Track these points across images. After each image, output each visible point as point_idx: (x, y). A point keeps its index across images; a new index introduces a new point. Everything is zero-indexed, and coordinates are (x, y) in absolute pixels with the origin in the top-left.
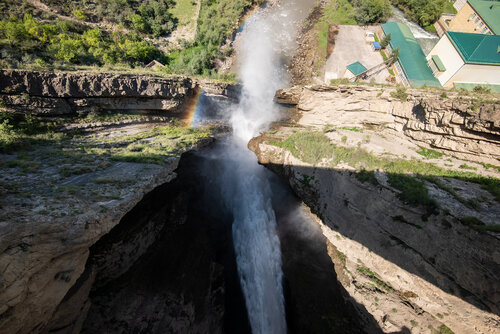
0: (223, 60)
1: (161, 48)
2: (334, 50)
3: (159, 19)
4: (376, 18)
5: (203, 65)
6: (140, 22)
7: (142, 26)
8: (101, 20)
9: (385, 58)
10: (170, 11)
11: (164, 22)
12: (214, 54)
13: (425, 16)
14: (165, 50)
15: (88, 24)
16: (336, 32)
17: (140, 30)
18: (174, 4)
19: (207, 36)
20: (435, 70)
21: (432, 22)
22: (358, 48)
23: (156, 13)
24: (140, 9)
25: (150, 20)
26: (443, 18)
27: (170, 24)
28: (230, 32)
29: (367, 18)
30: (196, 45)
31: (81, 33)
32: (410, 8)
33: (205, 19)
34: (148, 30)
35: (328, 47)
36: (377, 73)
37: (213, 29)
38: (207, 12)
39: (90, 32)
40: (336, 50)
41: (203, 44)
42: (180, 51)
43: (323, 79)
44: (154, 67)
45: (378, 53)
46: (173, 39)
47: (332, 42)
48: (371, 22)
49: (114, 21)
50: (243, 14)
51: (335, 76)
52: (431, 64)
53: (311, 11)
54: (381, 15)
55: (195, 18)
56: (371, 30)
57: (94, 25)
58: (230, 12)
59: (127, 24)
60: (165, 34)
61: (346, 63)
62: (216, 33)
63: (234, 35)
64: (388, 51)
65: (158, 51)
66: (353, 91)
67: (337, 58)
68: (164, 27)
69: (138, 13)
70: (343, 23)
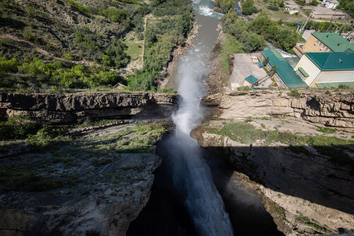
0: (162, 80)
1: (122, 75)
2: (234, 69)
3: (119, 57)
4: (256, 48)
5: (151, 84)
6: (107, 60)
7: (109, 62)
8: (82, 59)
9: (267, 72)
10: (125, 52)
11: (122, 59)
12: (156, 77)
13: (287, 45)
14: (124, 76)
15: (73, 62)
16: (233, 58)
17: (107, 65)
18: (127, 47)
19: (151, 65)
20: (302, 77)
21: (291, 48)
22: (249, 67)
23: (117, 53)
24: (107, 51)
25: (113, 58)
26: (298, 45)
27: (126, 60)
28: (165, 62)
29: (251, 49)
30: (144, 72)
31: (70, 68)
32: (276, 40)
33: (148, 56)
34: (112, 64)
35: (230, 68)
36: (264, 81)
37: (154, 62)
38: (149, 51)
39: (76, 67)
40: (235, 70)
41: (149, 71)
42: (134, 76)
43: (230, 88)
44: (119, 87)
45: (262, 69)
46: (128, 69)
47: (232, 65)
48: (254, 51)
49: (90, 60)
50: (172, 51)
51: (238, 86)
52: (298, 73)
53: (214, 47)
54: (260, 46)
55: (142, 55)
56: (255, 56)
57: (77, 63)
58: (164, 50)
59: (99, 61)
60: (123, 66)
61: (243, 77)
62: (156, 64)
63: (168, 64)
64: (269, 67)
65: (120, 77)
66: (260, 94)
67: (237, 74)
68: (122, 62)
69: (105, 54)
70: (236, 53)
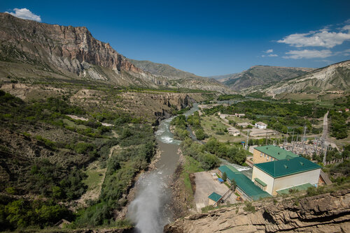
0: (120, 210)
2: (197, 188)
3: (73, 187)
5: (104, 216)
6: (58, 191)
7: (59, 194)
8: (28, 193)
9: (229, 187)
10: (83, 182)
11: (77, 189)
12: (113, 206)
15: (15, 196)
16: (194, 177)
17: (57, 197)
18: (87, 176)
19: (108, 194)
20: (261, 187)
21: (244, 161)
22: (210, 184)
23: (72, 184)
24: (61, 183)
25: (67, 189)
26: (248, 158)
27: (81, 190)
28: (125, 189)
30: (99, 202)
33: (108, 183)
34: (63, 196)
35: (192, 187)
36: (229, 197)
37: (113, 189)
38: (110, 179)
39: (15, 203)
41: (105, 200)
42: (86, 208)
43: (196, 209)
44: (62, 226)
45: (223, 184)
46: (81, 201)
47: (194, 184)
48: (212, 168)
49: (38, 193)
50: (134, 176)
51: (203, 205)
55: (101, 184)
56: (213, 173)
57: (20, 197)
58: (125, 177)
59: (48, 194)
61: (207, 195)
62: (115, 191)
64: (228, 182)
66: (219, 214)
68: (76, 193)
69: (58, 185)
